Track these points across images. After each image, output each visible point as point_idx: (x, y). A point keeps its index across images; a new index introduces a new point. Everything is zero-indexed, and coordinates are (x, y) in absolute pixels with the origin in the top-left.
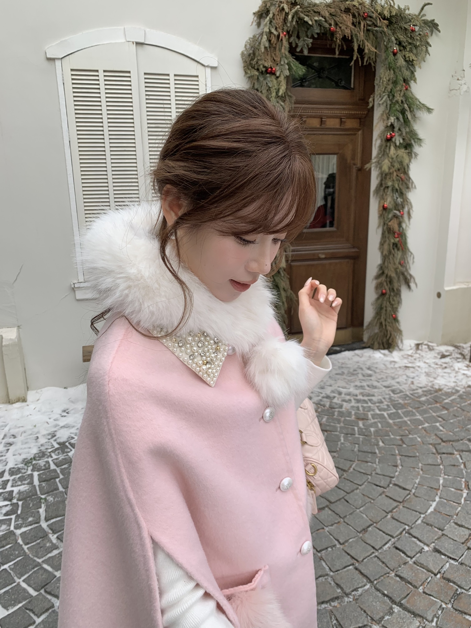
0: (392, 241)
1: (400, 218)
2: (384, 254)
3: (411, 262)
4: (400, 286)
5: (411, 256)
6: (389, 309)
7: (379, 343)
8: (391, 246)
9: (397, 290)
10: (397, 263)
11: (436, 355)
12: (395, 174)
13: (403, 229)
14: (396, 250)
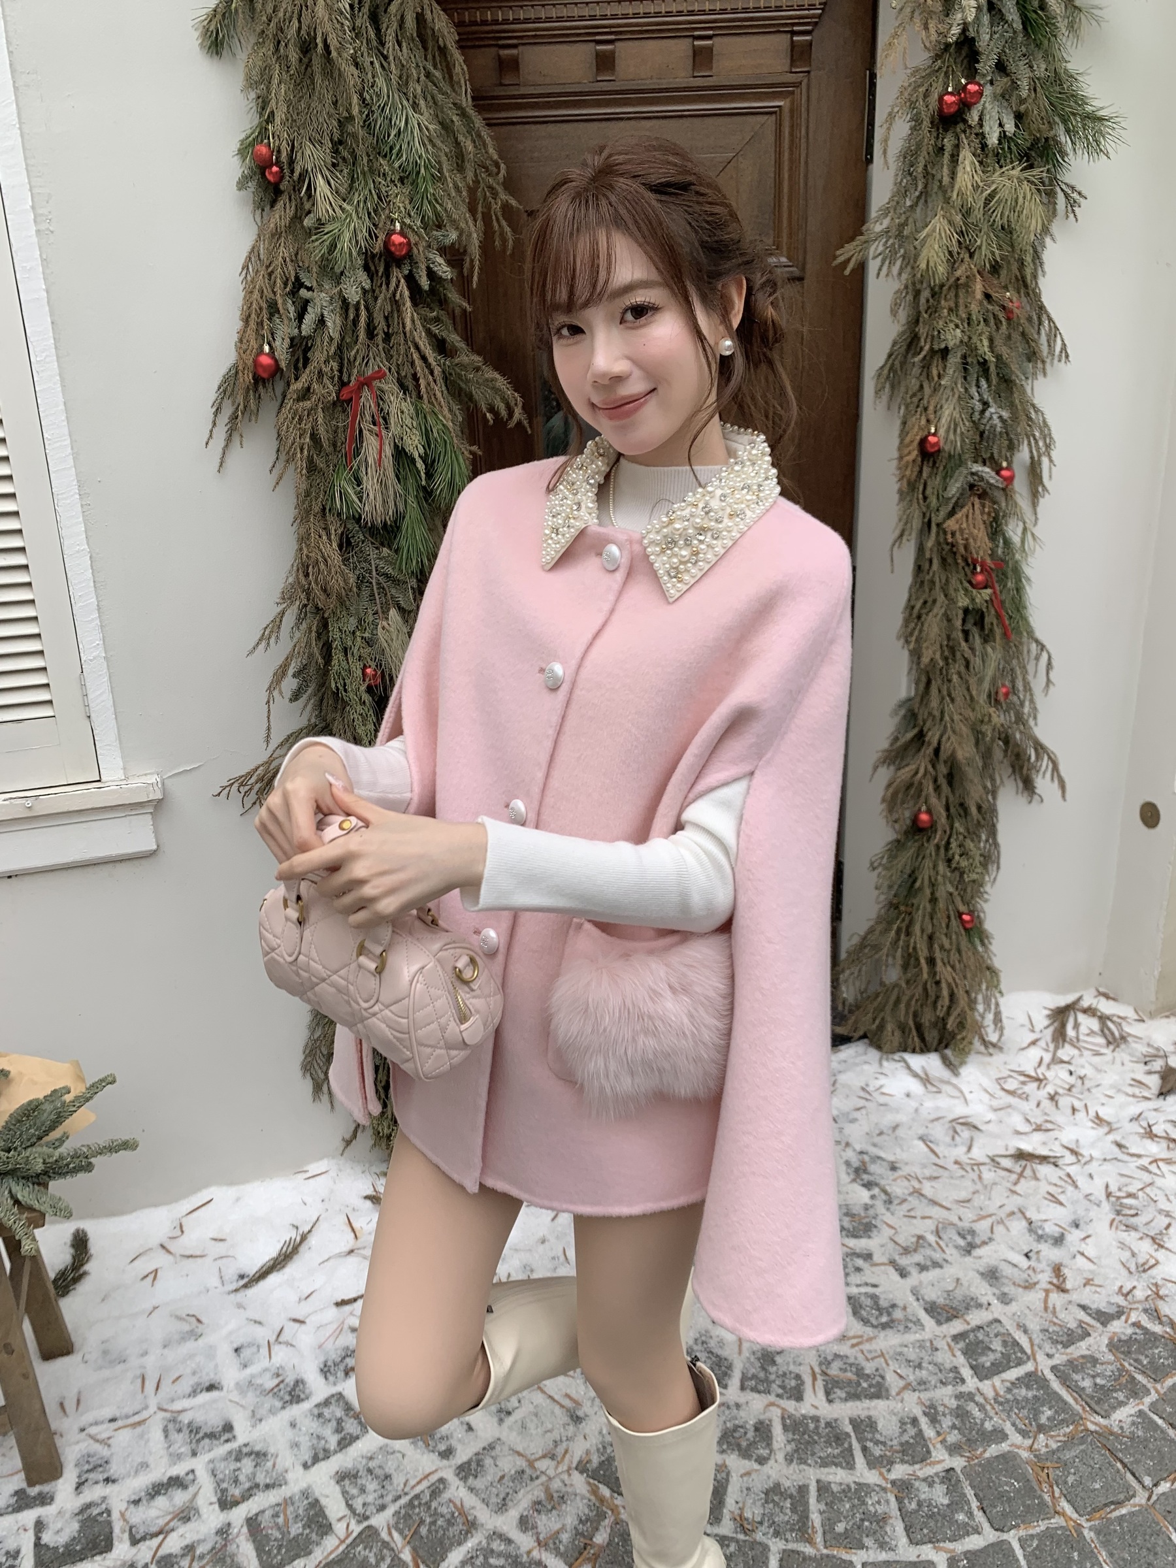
0: (963, 602)
1: (999, 496)
2: (925, 660)
3: (1037, 684)
4: (994, 793)
5: (1037, 658)
6: (945, 888)
7: (903, 1028)
8: (958, 623)
9: (979, 808)
10: (982, 699)
11: (1139, 1073)
12: (978, 287)
13: (1007, 543)
14: (978, 641)
